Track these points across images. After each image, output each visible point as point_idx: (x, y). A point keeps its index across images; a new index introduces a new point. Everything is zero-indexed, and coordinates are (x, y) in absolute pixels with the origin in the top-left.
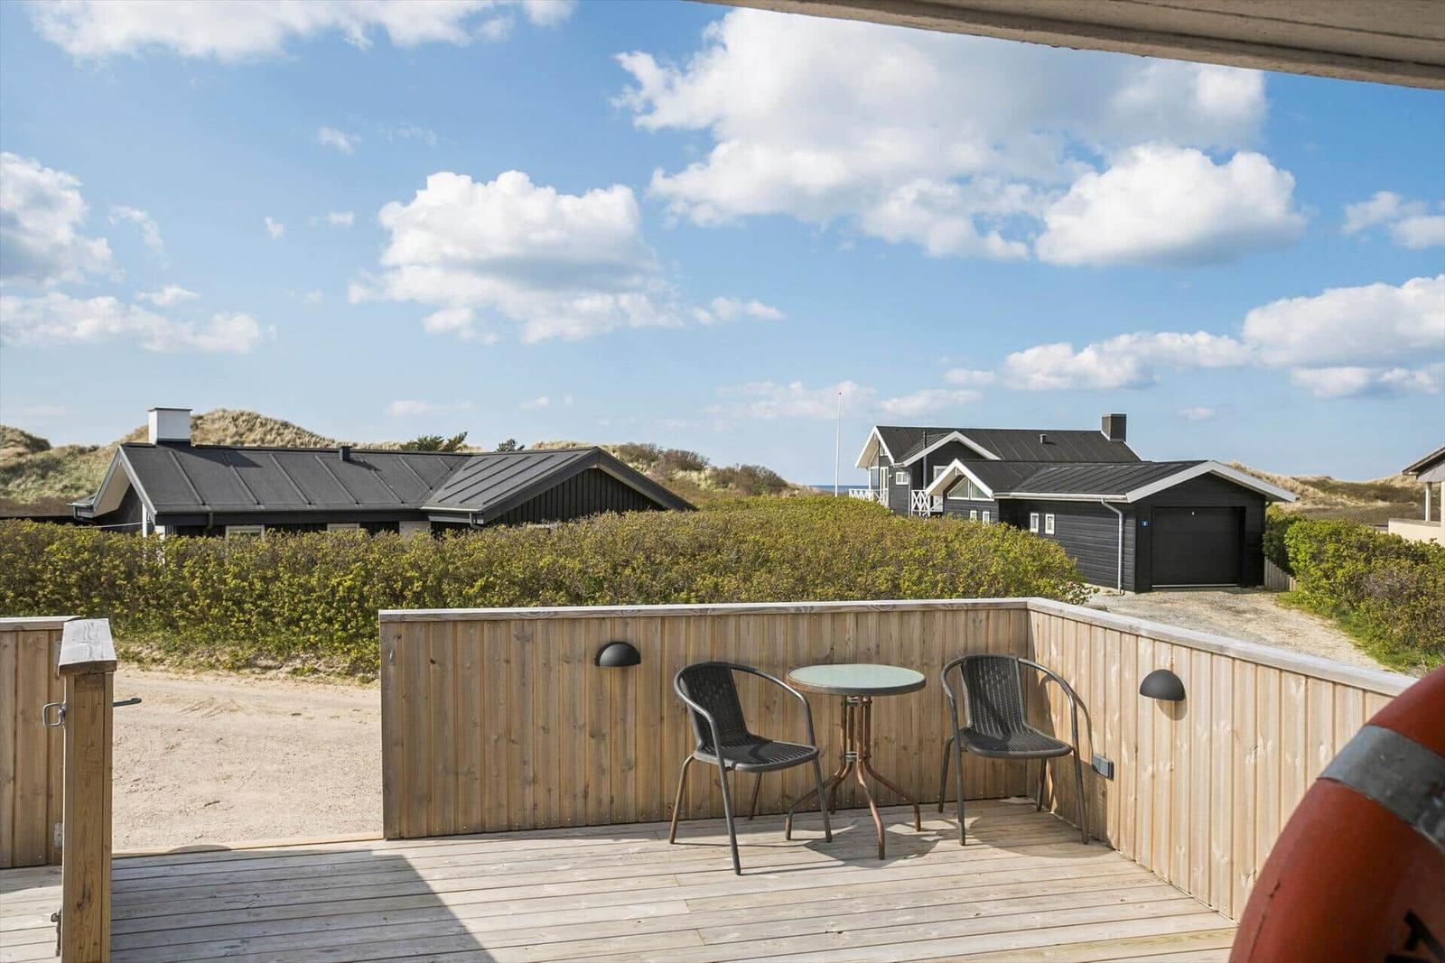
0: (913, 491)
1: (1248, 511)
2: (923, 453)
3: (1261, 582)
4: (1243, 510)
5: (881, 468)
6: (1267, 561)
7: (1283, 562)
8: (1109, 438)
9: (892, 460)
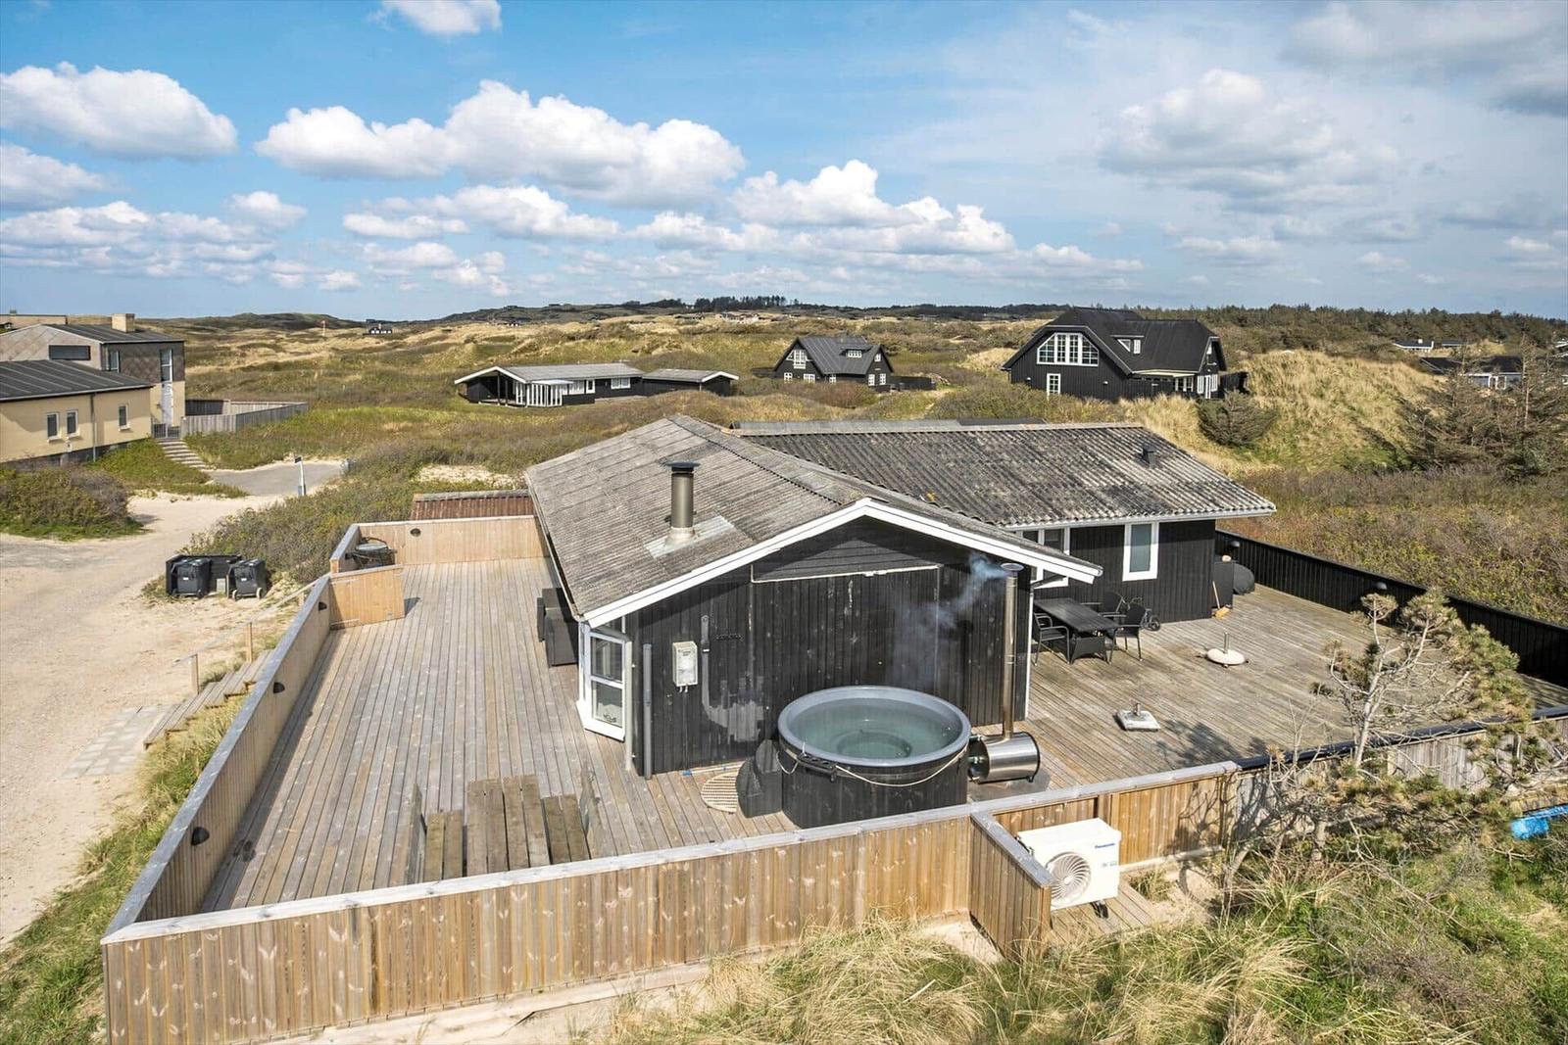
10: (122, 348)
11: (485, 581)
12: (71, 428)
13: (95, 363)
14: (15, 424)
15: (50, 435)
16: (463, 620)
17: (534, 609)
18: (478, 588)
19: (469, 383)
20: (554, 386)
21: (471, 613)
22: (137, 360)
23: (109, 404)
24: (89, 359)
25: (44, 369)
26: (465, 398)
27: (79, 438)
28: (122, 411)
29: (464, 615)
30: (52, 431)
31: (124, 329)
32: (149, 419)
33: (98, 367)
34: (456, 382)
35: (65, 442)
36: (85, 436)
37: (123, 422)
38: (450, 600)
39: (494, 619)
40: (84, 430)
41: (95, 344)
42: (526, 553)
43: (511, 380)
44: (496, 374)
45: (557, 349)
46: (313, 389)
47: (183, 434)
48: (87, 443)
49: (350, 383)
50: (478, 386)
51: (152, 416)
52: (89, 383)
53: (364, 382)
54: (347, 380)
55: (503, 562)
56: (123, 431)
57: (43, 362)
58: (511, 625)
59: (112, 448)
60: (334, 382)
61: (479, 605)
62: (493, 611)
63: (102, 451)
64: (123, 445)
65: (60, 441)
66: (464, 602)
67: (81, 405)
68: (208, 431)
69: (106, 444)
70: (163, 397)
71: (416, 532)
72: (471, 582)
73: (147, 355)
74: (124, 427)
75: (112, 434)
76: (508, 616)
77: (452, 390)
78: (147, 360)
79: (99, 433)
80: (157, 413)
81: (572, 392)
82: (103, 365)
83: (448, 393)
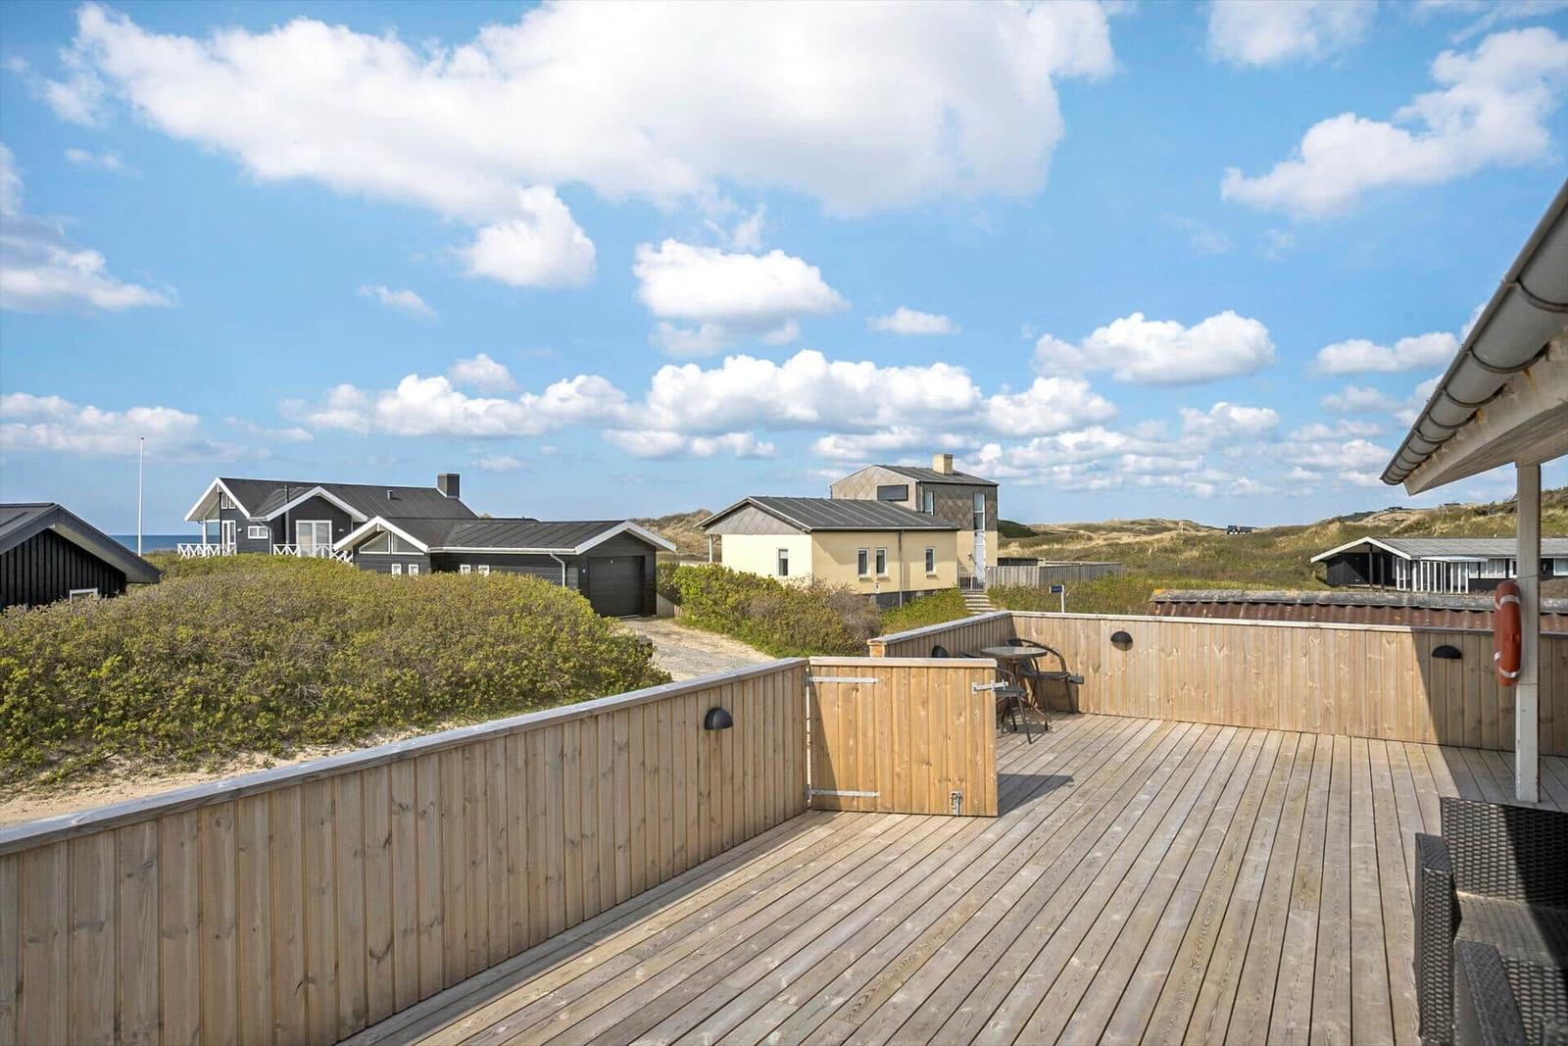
0: (274, 546)
1: (646, 559)
2: (286, 508)
3: (655, 613)
4: (643, 557)
5: (224, 522)
6: (658, 595)
7: (674, 597)
8: (445, 496)
9: (247, 514)
10: (939, 489)
11: (1264, 770)
12: (880, 569)
13: (911, 504)
14: (827, 555)
15: (860, 573)
16: (1146, 864)
17: (1403, 883)
18: (1238, 785)
19: (1330, 562)
20: (1456, 564)
21: (1180, 848)
22: (950, 503)
23: (916, 544)
24: (907, 500)
25: (870, 509)
26: (1325, 582)
27: (886, 579)
28: (929, 555)
29: (1157, 848)
30: (862, 569)
31: (943, 472)
32: (954, 565)
33: (914, 509)
34: (1313, 560)
35: (873, 585)
36: (892, 579)
37: (929, 567)
38: (1144, 797)
39: (1250, 884)
40: (891, 568)
41: (911, 482)
42: (1390, 725)
43: (1388, 556)
44: (1366, 549)
45: (1459, 526)
46: (1145, 566)
47: (987, 587)
48: (894, 586)
49: (1187, 560)
50: (1342, 566)
51: (959, 563)
52: (898, 521)
53: (1201, 559)
54: (1182, 557)
55: (1325, 741)
56: (928, 577)
57: (871, 501)
58: (1305, 922)
59: (919, 594)
60: (1169, 559)
61: (1218, 827)
62: (1258, 857)
63: (908, 596)
64: (929, 592)
65: (869, 580)
66: (1183, 806)
67: (888, 542)
68: (1011, 584)
69: (911, 590)
70: (975, 547)
71: (1123, 640)
72: (1224, 769)
73: (960, 497)
74: (930, 573)
75: (919, 580)
76: (1300, 883)
77: (1306, 570)
78: (960, 503)
79: (905, 575)
80: (967, 563)
81: (1485, 575)
82: (918, 505)
83: (1303, 574)
